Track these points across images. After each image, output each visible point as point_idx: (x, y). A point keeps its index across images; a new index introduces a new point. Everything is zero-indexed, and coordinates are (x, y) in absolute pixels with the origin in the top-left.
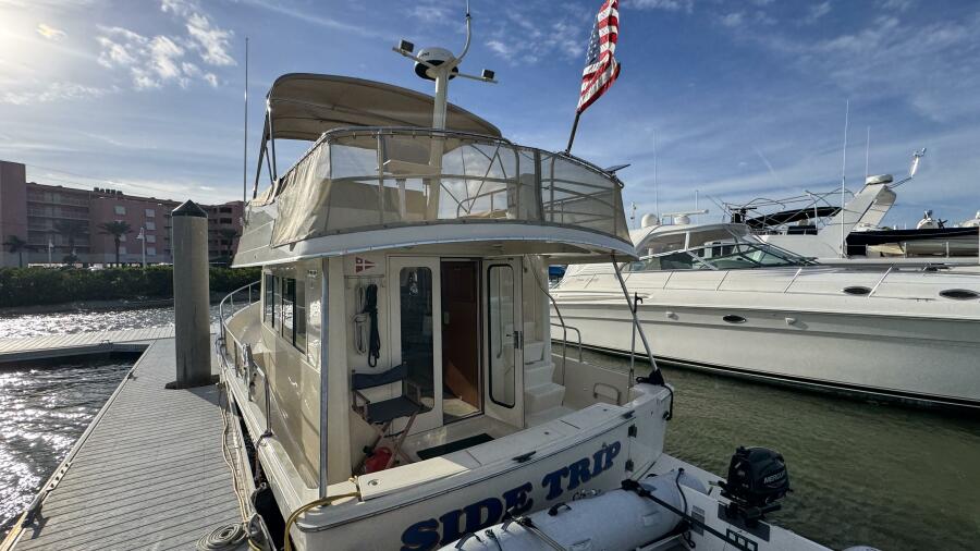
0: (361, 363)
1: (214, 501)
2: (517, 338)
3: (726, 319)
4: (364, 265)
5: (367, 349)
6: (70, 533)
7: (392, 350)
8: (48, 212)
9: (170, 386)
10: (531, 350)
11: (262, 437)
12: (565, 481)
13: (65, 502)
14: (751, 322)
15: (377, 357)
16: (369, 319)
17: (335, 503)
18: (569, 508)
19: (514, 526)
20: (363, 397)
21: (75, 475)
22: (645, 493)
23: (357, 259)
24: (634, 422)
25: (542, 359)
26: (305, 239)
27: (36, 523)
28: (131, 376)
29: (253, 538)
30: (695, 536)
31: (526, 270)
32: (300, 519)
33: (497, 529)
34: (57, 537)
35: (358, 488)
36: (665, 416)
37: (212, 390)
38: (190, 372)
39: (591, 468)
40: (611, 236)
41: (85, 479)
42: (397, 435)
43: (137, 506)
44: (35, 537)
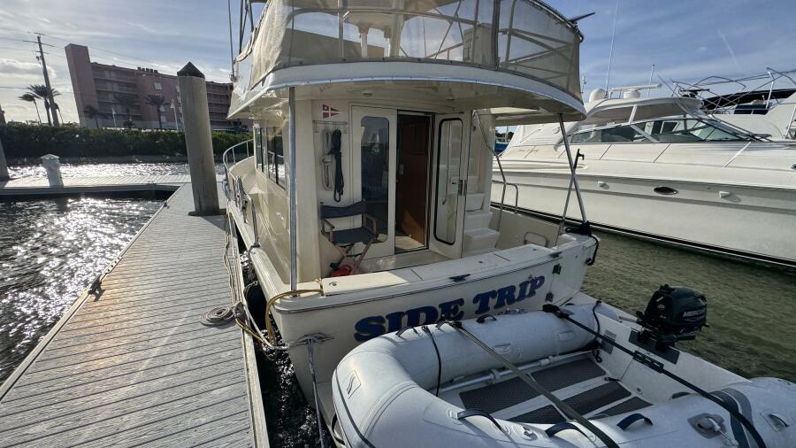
0: (328, 197)
1: (214, 291)
2: (461, 186)
3: (657, 190)
4: (330, 112)
5: (333, 187)
6: (118, 301)
7: (354, 188)
8: (109, 87)
9: (191, 214)
10: (473, 200)
11: (252, 247)
12: (493, 302)
13: (116, 281)
14: (682, 194)
15: (341, 193)
16: (334, 161)
17: (303, 295)
18: (495, 319)
19: (446, 326)
20: (329, 224)
21: (124, 265)
22: (563, 316)
23: (324, 106)
24: (559, 262)
25: (481, 208)
26: (273, 71)
27: (97, 292)
28: (165, 205)
29: (238, 318)
30: (603, 354)
31: (475, 128)
32: (277, 304)
33: (432, 327)
34: (109, 302)
35: (321, 287)
36: (587, 261)
37: (220, 219)
38: (203, 205)
39: (517, 294)
40: (563, 90)
41: (130, 268)
42: (356, 256)
43: (162, 289)
44: (96, 300)
